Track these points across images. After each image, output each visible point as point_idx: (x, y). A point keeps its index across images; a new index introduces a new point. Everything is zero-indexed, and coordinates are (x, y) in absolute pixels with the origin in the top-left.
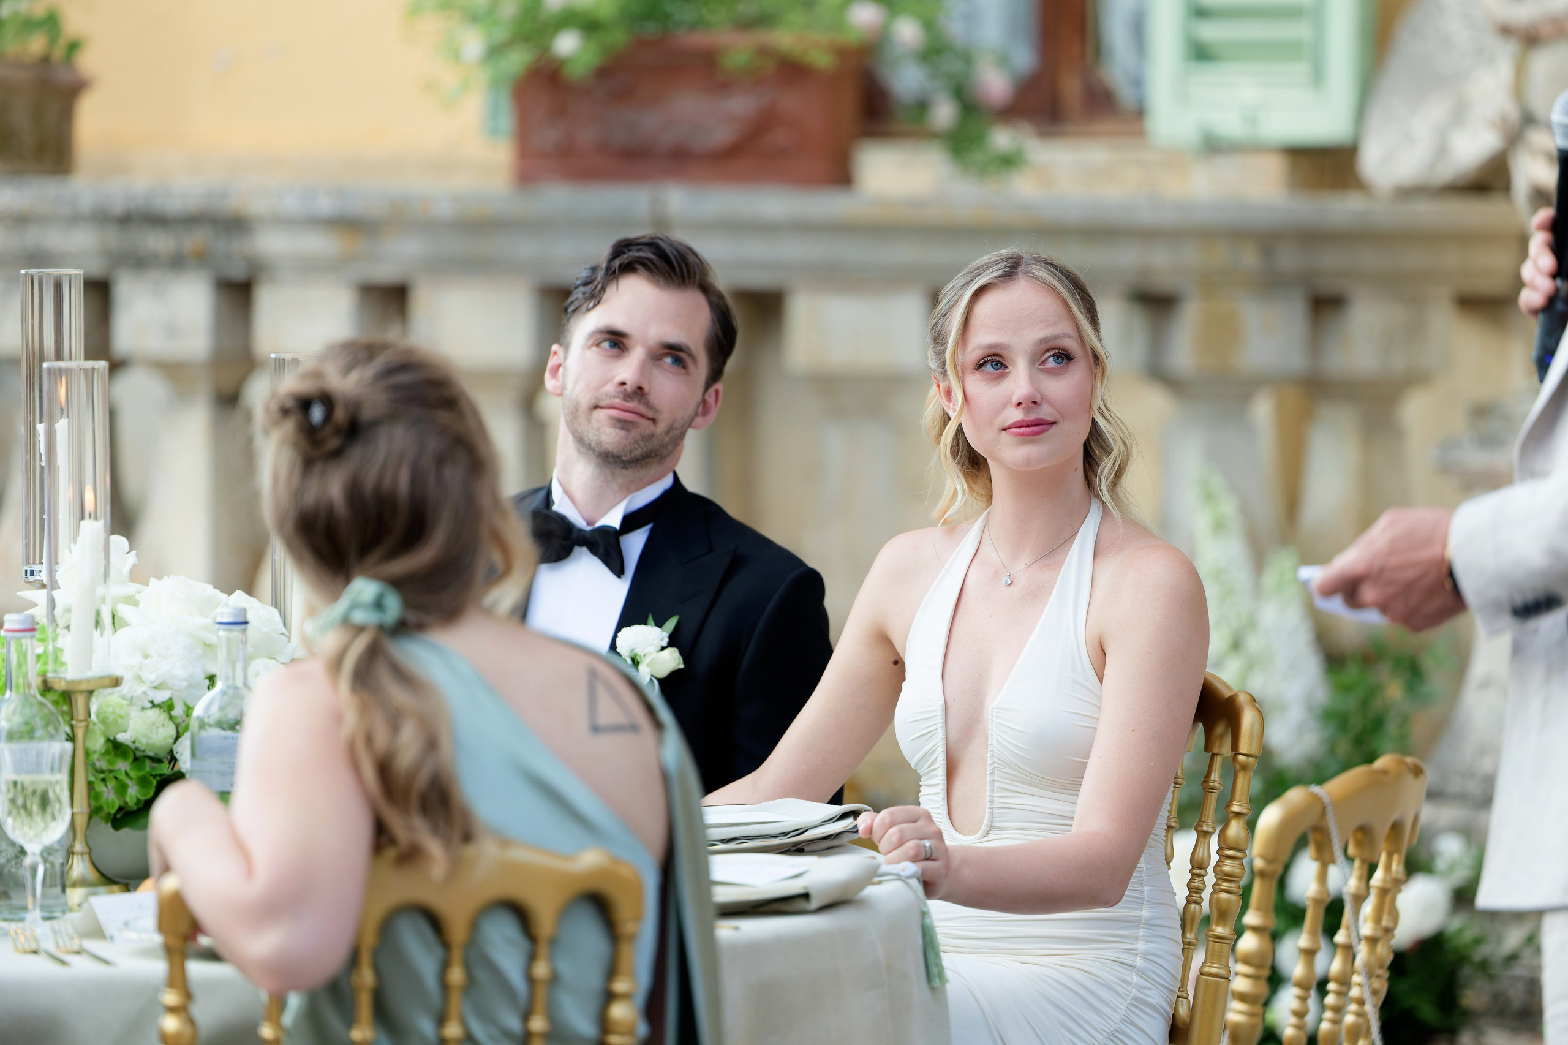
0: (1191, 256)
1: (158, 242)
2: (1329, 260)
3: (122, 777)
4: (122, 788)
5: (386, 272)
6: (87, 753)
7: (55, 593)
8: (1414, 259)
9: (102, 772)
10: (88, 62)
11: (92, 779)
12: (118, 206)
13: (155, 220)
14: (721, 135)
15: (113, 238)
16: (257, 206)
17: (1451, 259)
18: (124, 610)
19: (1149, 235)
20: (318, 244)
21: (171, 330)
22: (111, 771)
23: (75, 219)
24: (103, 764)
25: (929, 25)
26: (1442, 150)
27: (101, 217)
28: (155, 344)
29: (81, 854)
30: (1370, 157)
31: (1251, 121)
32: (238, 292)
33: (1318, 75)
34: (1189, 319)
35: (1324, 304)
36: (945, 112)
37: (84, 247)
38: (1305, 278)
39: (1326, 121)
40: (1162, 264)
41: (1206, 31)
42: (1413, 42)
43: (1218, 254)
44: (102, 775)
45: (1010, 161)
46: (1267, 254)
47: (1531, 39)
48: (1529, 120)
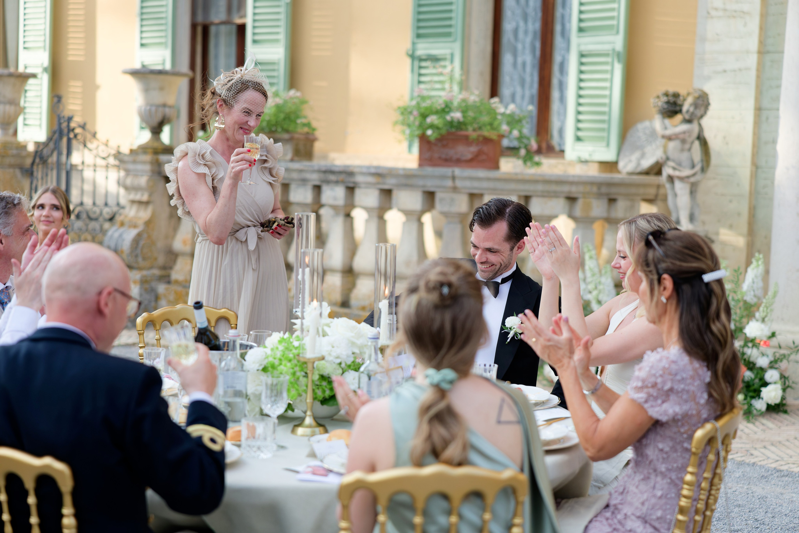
0: (581, 188)
1: (332, 177)
2: (614, 190)
3: (324, 387)
4: (324, 391)
5: (386, 187)
6: (313, 381)
7: (304, 321)
8: (633, 190)
9: (317, 385)
10: (318, 134)
11: (314, 388)
12: (324, 169)
13: (332, 172)
14: (469, 156)
15: (322, 176)
16: (356, 170)
17: (641, 191)
18: (326, 329)
19: (572, 183)
20: (370, 179)
21: (335, 199)
22: (321, 385)
23: (314, 171)
24: (318, 383)
25: (520, 132)
26: (638, 164)
27: (319, 171)
28: (331, 202)
29: (310, 416)
30: (621, 165)
31: (590, 155)
32: (351, 190)
33: (608, 145)
34: (580, 204)
35: (612, 201)
36: (523, 152)
37: (315, 178)
38: (608, 194)
39: (609, 155)
40: (574, 190)
41: (580, 134)
42: (630, 138)
43: (588, 189)
44: (317, 387)
45: (538, 164)
46: (599, 188)
47: (670, 138)
48: (668, 159)
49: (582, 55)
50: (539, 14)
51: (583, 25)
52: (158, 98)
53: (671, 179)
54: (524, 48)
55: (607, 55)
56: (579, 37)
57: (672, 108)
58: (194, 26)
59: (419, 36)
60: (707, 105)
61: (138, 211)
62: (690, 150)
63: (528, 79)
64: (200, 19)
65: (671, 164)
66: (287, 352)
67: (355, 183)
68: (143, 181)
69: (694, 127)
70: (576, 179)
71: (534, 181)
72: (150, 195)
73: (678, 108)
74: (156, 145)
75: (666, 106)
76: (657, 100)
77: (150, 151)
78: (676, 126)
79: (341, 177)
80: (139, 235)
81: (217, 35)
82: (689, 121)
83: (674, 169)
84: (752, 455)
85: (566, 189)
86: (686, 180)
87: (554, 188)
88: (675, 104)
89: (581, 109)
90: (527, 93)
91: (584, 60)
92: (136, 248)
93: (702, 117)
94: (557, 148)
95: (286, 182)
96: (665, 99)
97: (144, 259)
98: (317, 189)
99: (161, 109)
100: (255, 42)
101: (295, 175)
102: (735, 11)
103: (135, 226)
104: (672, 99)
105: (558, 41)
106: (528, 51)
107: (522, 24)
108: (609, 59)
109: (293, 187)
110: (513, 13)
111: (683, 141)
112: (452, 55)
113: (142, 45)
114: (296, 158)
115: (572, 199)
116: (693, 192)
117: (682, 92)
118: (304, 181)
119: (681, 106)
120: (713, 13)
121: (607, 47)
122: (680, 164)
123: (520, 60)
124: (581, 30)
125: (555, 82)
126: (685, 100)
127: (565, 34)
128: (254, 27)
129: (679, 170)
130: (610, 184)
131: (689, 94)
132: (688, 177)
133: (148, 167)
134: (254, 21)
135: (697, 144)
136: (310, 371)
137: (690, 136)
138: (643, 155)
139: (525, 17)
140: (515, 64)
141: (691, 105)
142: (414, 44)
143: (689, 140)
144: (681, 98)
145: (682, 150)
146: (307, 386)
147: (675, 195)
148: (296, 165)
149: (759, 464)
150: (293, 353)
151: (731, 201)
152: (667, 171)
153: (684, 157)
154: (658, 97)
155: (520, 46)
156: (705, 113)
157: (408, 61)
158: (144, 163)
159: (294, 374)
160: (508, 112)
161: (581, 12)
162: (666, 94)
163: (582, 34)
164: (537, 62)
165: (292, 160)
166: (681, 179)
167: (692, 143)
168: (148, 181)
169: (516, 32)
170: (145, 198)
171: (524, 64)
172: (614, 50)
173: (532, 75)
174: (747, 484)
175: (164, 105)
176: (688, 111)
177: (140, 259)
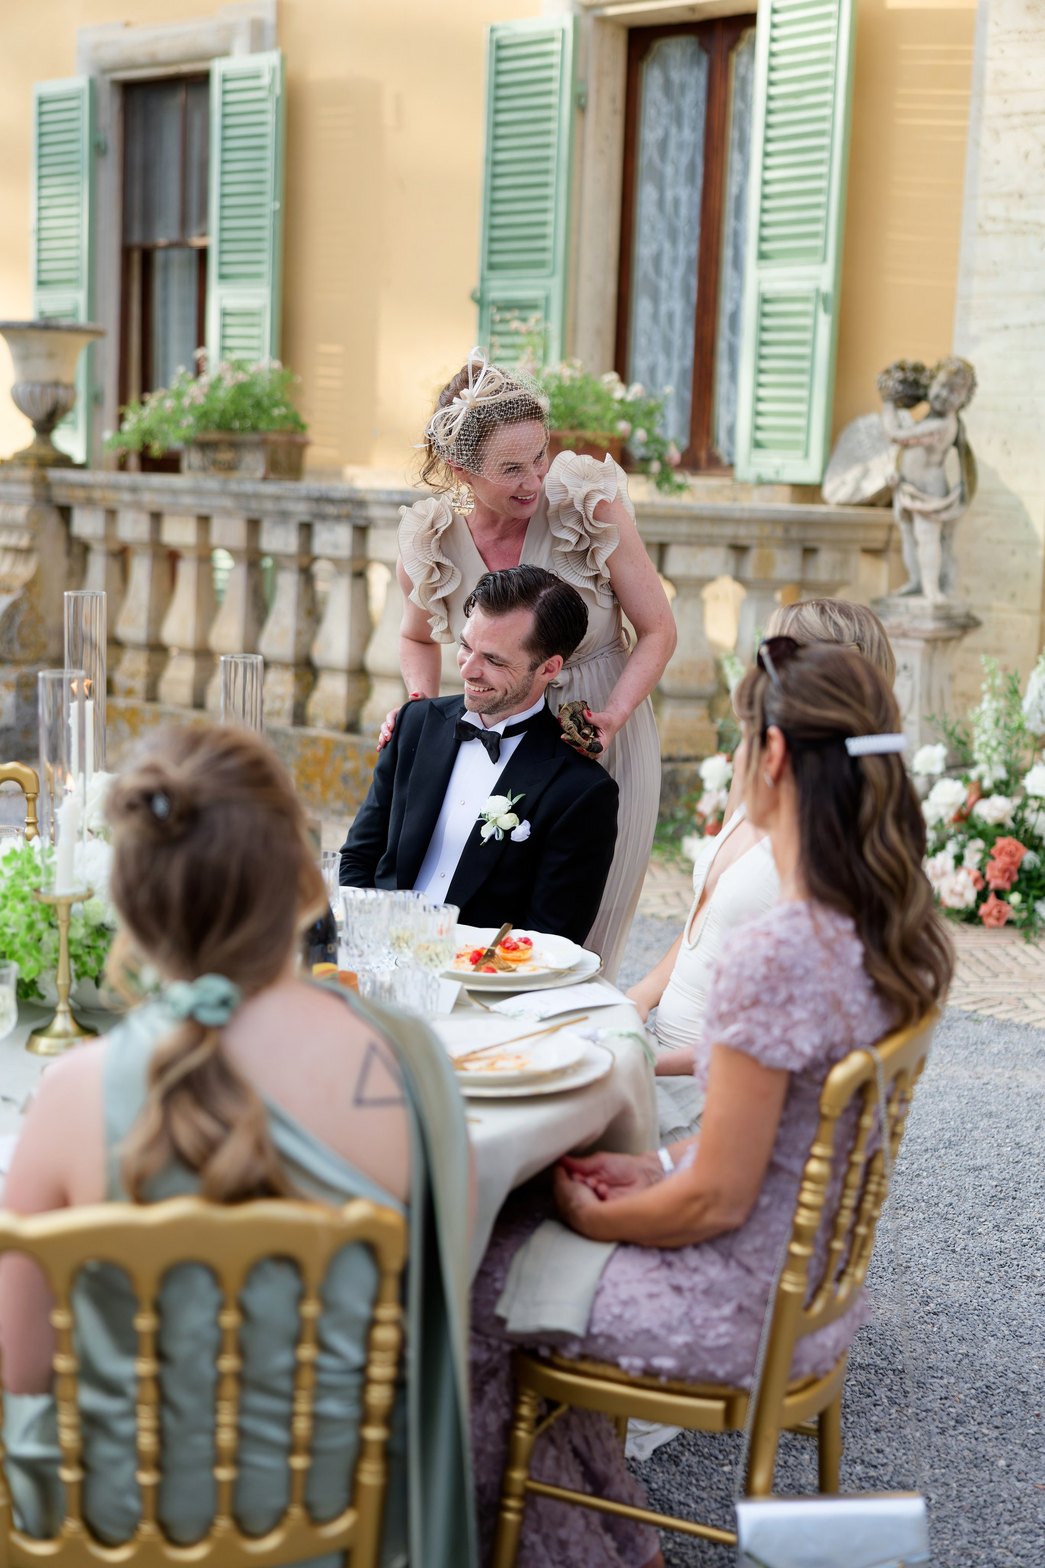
0: (755, 531)
1: (331, 510)
2: (812, 533)
4: (100, 959)
8: (846, 534)
10: (312, 434)
12: (316, 494)
13: (330, 501)
15: (314, 507)
16: (369, 497)
17: (861, 534)
19: (738, 521)
21: (336, 546)
22: (94, 948)
23: (299, 499)
24: (89, 942)
25: (649, 431)
26: (857, 489)
27: (309, 499)
28: (329, 551)
29: (64, 1012)
30: (827, 491)
31: (777, 473)
32: (361, 531)
33: (806, 455)
34: (753, 557)
35: (809, 552)
36: (655, 466)
37: (301, 510)
38: (802, 541)
39: (809, 473)
40: (743, 534)
41: (760, 436)
42: (845, 443)
43: (767, 530)
44: (87, 950)
45: (680, 487)
46: (786, 530)
47: (905, 445)
48: (903, 479)
49: (765, 300)
50: (697, 231)
51: (766, 247)
52: (45, 371)
53: (908, 515)
54: (671, 287)
55: (805, 299)
56: (760, 268)
57: (910, 392)
58: (126, 252)
59: (492, 267)
60: (971, 387)
61: (14, 564)
62: (941, 464)
63: (677, 341)
64: (137, 238)
65: (908, 488)
66: (18, 881)
67: (367, 519)
68: (20, 513)
69: (949, 425)
70: (746, 515)
71: (674, 518)
72: (33, 538)
73: (921, 392)
74: (43, 451)
75: (900, 388)
76: (885, 377)
77: (32, 462)
78: (917, 422)
79: (345, 509)
80: (14, 607)
81: (166, 266)
82: (939, 414)
83: (913, 497)
84: (1026, 1007)
85: (728, 531)
86: (933, 516)
87: (707, 529)
88: (916, 383)
89: (762, 392)
90: (676, 366)
91: (768, 308)
92: (9, 627)
93: (962, 406)
94: (725, 460)
95: (255, 515)
96: (899, 375)
97: (24, 646)
98: (306, 529)
99: (49, 391)
100: (222, 277)
101: (269, 505)
102: (1026, 223)
103: (8, 590)
104: (911, 376)
105: (727, 273)
106: (677, 294)
107: (667, 246)
108: (809, 307)
109: (266, 525)
110: (653, 228)
111: (930, 449)
112: (547, 299)
113: (41, 283)
114: (272, 476)
115: (739, 550)
116: (945, 538)
117: (929, 363)
118: (284, 516)
119: (926, 387)
120: (989, 226)
121: (805, 287)
122: (923, 489)
123: (663, 309)
124: (762, 256)
125: (722, 346)
126: (932, 377)
127: (738, 263)
128: (222, 252)
129: (922, 500)
130: (806, 523)
131: (939, 367)
132: (937, 512)
133: (27, 490)
134: (222, 241)
135: (953, 453)
136: (63, 921)
137: (941, 440)
138: (865, 474)
139: (673, 235)
140: (655, 317)
141: (944, 386)
142: (483, 279)
143: (940, 447)
144: (928, 373)
145: (928, 465)
146: (57, 951)
147: (915, 543)
148: (270, 488)
149: (1037, 1025)
150: (30, 884)
151: (1013, 553)
152: (902, 501)
153: (931, 476)
154: (888, 372)
155: (663, 285)
156: (969, 399)
157: (473, 310)
158: (20, 482)
159: (31, 927)
160: (630, 398)
161: (763, 225)
162: (901, 367)
163: (764, 263)
164: (691, 312)
165: (265, 479)
166: (925, 515)
167: (945, 452)
168: (29, 515)
169: (657, 260)
170: (24, 542)
171: (670, 316)
172: (817, 291)
173: (683, 334)
174: (1009, 1069)
175: (56, 384)
176: (937, 397)
177: (16, 646)
